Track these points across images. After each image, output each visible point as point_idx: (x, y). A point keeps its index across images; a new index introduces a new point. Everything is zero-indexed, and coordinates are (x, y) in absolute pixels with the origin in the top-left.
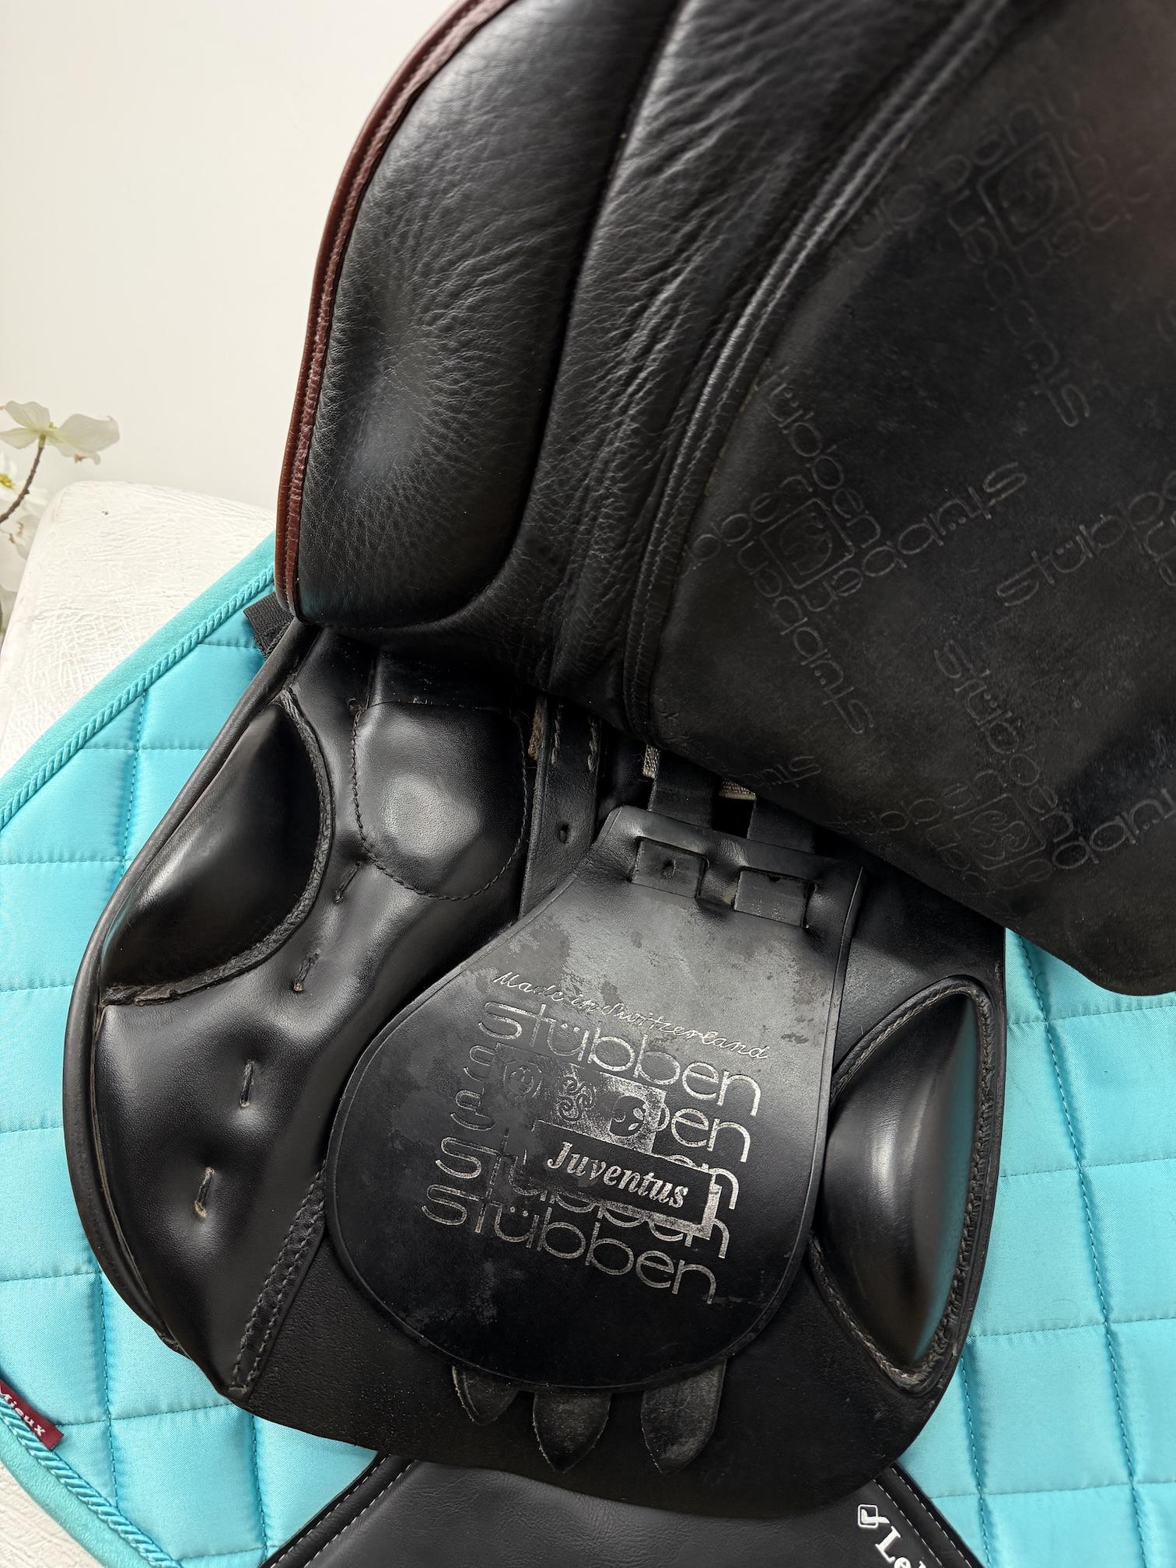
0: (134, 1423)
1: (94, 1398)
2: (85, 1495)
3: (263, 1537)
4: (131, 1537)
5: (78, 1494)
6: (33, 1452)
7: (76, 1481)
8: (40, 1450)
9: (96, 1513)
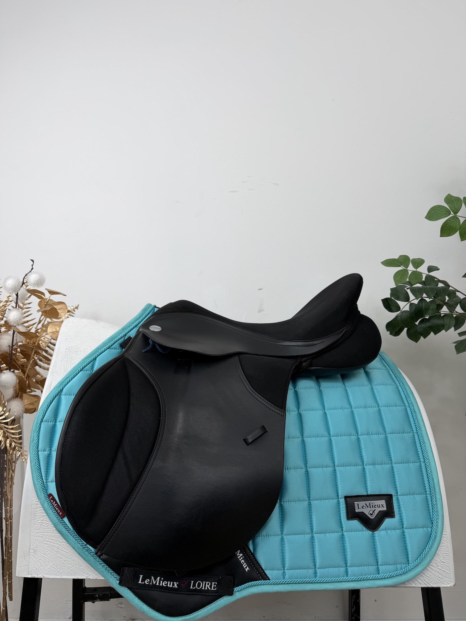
2: (68, 529)
4: (77, 538)
5: (66, 528)
6: (58, 519)
7: (67, 526)
8: (60, 518)
9: (70, 533)
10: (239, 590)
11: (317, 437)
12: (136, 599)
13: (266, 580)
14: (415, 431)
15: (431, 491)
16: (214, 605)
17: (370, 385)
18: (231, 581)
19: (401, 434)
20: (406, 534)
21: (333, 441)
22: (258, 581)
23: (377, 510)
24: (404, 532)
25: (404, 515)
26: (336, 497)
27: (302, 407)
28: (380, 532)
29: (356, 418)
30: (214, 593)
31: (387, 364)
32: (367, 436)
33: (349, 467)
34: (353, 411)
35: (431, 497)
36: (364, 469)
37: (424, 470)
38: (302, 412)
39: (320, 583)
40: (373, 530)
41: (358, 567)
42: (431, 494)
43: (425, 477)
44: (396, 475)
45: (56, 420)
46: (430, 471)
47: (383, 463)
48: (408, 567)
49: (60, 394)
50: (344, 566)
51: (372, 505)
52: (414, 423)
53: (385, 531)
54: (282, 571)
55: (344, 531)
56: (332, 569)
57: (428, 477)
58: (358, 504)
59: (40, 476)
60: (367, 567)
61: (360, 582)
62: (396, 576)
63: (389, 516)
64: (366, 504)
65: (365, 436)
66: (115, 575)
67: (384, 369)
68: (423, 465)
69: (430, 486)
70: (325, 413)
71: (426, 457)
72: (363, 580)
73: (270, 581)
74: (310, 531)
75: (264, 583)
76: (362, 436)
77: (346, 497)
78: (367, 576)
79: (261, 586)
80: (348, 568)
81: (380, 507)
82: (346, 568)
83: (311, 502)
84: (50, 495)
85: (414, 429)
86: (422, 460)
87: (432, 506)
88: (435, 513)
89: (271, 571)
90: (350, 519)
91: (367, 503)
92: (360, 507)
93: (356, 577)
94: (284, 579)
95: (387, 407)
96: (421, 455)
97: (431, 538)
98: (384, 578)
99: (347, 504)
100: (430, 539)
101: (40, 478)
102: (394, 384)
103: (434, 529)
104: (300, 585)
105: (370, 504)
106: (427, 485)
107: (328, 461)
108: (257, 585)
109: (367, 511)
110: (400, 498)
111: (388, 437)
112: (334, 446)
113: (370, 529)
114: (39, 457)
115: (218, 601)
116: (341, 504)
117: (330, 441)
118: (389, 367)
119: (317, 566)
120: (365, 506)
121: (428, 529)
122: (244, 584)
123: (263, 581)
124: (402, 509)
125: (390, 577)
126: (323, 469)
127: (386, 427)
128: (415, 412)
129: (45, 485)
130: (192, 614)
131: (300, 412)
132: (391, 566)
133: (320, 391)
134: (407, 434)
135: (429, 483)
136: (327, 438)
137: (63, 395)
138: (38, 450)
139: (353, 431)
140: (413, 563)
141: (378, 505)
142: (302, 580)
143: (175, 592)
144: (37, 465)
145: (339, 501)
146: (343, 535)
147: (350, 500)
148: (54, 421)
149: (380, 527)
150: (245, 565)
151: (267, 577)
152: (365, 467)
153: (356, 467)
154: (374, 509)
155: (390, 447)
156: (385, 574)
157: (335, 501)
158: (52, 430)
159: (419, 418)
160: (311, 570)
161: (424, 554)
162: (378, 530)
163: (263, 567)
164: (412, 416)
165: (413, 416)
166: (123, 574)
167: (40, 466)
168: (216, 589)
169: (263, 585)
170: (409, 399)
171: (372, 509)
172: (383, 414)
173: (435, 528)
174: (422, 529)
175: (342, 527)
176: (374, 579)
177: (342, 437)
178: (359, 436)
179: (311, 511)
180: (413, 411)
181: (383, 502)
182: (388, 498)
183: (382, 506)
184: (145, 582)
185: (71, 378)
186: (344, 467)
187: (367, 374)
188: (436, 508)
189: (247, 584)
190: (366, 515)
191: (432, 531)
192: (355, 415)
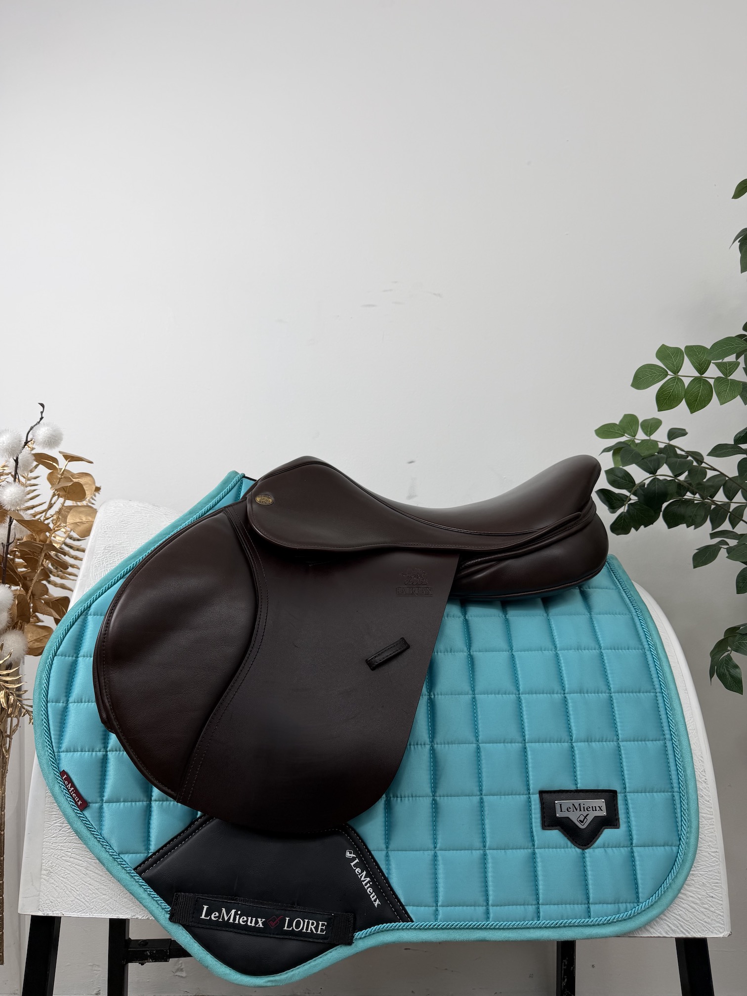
0: (111, 804)
1: (98, 795)
2: (90, 828)
3: (148, 849)
4: (104, 843)
5: (88, 827)
6: (75, 811)
7: (88, 823)
9: (93, 834)
10: (363, 936)
11: (498, 694)
12: (196, 944)
13: (408, 922)
14: (658, 690)
15: (680, 788)
16: (321, 960)
17: (589, 614)
18: (349, 921)
19: (634, 694)
20: (636, 854)
21: (523, 701)
22: (393, 923)
23: (592, 815)
24: (632, 852)
25: (633, 823)
26: (526, 792)
27: (476, 645)
28: (594, 851)
29: (563, 665)
30: (321, 939)
31: (618, 580)
32: (579, 694)
33: (548, 744)
34: (558, 654)
35: (681, 797)
36: (572, 747)
37: (670, 752)
38: (476, 654)
39: (494, 929)
40: (583, 847)
41: (556, 906)
42: (680, 792)
43: (672, 764)
44: (624, 760)
45: (78, 654)
46: (679, 755)
47: (604, 739)
48: (637, 907)
49: (87, 612)
50: (535, 902)
51: (584, 807)
52: (656, 676)
53: (603, 849)
54: (434, 908)
55: (536, 847)
56: (514, 907)
57: (677, 765)
58: (561, 805)
59: (49, 742)
60: (572, 906)
61: (558, 930)
62: (617, 921)
63: (610, 825)
64: (573, 805)
65: (576, 694)
66: (164, 905)
67: (613, 589)
68: (669, 744)
69: (679, 779)
70: (513, 656)
71: (674, 731)
72: (565, 927)
73: (413, 923)
74: (481, 845)
75: (404, 926)
76: (572, 695)
77: (542, 793)
78: (571, 920)
79: (398, 931)
80: (540, 906)
81: (596, 810)
82: (536, 906)
83: (484, 797)
84: (63, 773)
85: (657, 686)
86: (668, 736)
87: (681, 811)
88: (686, 823)
89: (415, 908)
90: (547, 828)
91: (576, 802)
92: (564, 808)
93: (552, 922)
94: (436, 921)
95: (613, 650)
96: (666, 728)
97: (676, 863)
98: (598, 925)
99: (544, 803)
100: (674, 864)
101: (49, 745)
102: (628, 613)
103: (682, 849)
104: (462, 931)
105: (580, 804)
106: (674, 777)
107: (513, 732)
108: (393, 930)
109: (574, 817)
110: (630, 796)
111: (614, 697)
112: (524, 709)
113: (579, 845)
114: (47, 711)
115: (327, 953)
116: (533, 803)
117: (519, 700)
118: (620, 584)
119: (490, 903)
120: (571, 807)
121: (672, 849)
122: (370, 928)
123: (401, 924)
124: (632, 814)
125: (607, 923)
126: (505, 745)
127: (611, 682)
128: (659, 659)
129: (56, 757)
130: (285, 972)
131: (471, 653)
132: (609, 905)
133: (507, 621)
134: (645, 694)
135: (678, 774)
136: (514, 695)
137: (90, 615)
138: (47, 700)
139: (557, 688)
140: (645, 903)
141: (592, 807)
142: (466, 923)
143: (259, 934)
144: (45, 724)
145: (529, 798)
146: (534, 853)
147: (548, 798)
148: (75, 656)
149: (596, 841)
150: (373, 897)
151: (409, 916)
152: (574, 744)
153: (559, 744)
154: (587, 812)
155: (615, 714)
156: (600, 919)
157: (524, 798)
158: (71, 670)
159: (666, 669)
160: (480, 908)
161: (664, 888)
162: (592, 847)
163: (402, 900)
164: (654, 665)
165: (656, 665)
166: (176, 904)
167: (49, 726)
168: (324, 933)
169: (402, 929)
170: (650, 639)
171: (582, 812)
172: (606, 661)
173: (683, 847)
174: (662, 848)
175: (533, 841)
176: (581, 926)
177: (538, 695)
178: (566, 695)
179: (484, 813)
180: (655, 657)
181: (601, 803)
182: (611, 796)
183: (600, 809)
184: (211, 917)
185: (104, 588)
186: (541, 744)
187: (585, 596)
188: (686, 815)
189: (376, 927)
190: (573, 822)
191: (678, 852)
192: (560, 660)
